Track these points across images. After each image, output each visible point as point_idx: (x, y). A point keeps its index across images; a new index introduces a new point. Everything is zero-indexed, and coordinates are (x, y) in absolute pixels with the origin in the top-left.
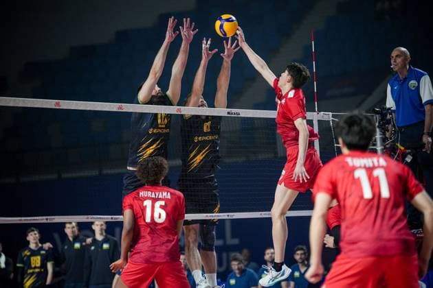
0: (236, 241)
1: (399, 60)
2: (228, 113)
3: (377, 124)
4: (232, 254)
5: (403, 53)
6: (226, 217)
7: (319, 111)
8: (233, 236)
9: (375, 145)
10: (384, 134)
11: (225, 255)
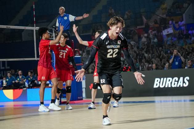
0: (9, 68)
1: (61, 11)
2: (7, 27)
3: (54, 31)
4: (7, 72)
5: (63, 8)
6: (6, 60)
7: (36, 27)
8: (8, 66)
9: (52, 38)
10: (55, 34)
11: (5, 72)
